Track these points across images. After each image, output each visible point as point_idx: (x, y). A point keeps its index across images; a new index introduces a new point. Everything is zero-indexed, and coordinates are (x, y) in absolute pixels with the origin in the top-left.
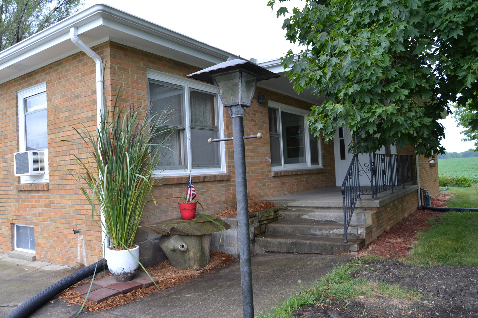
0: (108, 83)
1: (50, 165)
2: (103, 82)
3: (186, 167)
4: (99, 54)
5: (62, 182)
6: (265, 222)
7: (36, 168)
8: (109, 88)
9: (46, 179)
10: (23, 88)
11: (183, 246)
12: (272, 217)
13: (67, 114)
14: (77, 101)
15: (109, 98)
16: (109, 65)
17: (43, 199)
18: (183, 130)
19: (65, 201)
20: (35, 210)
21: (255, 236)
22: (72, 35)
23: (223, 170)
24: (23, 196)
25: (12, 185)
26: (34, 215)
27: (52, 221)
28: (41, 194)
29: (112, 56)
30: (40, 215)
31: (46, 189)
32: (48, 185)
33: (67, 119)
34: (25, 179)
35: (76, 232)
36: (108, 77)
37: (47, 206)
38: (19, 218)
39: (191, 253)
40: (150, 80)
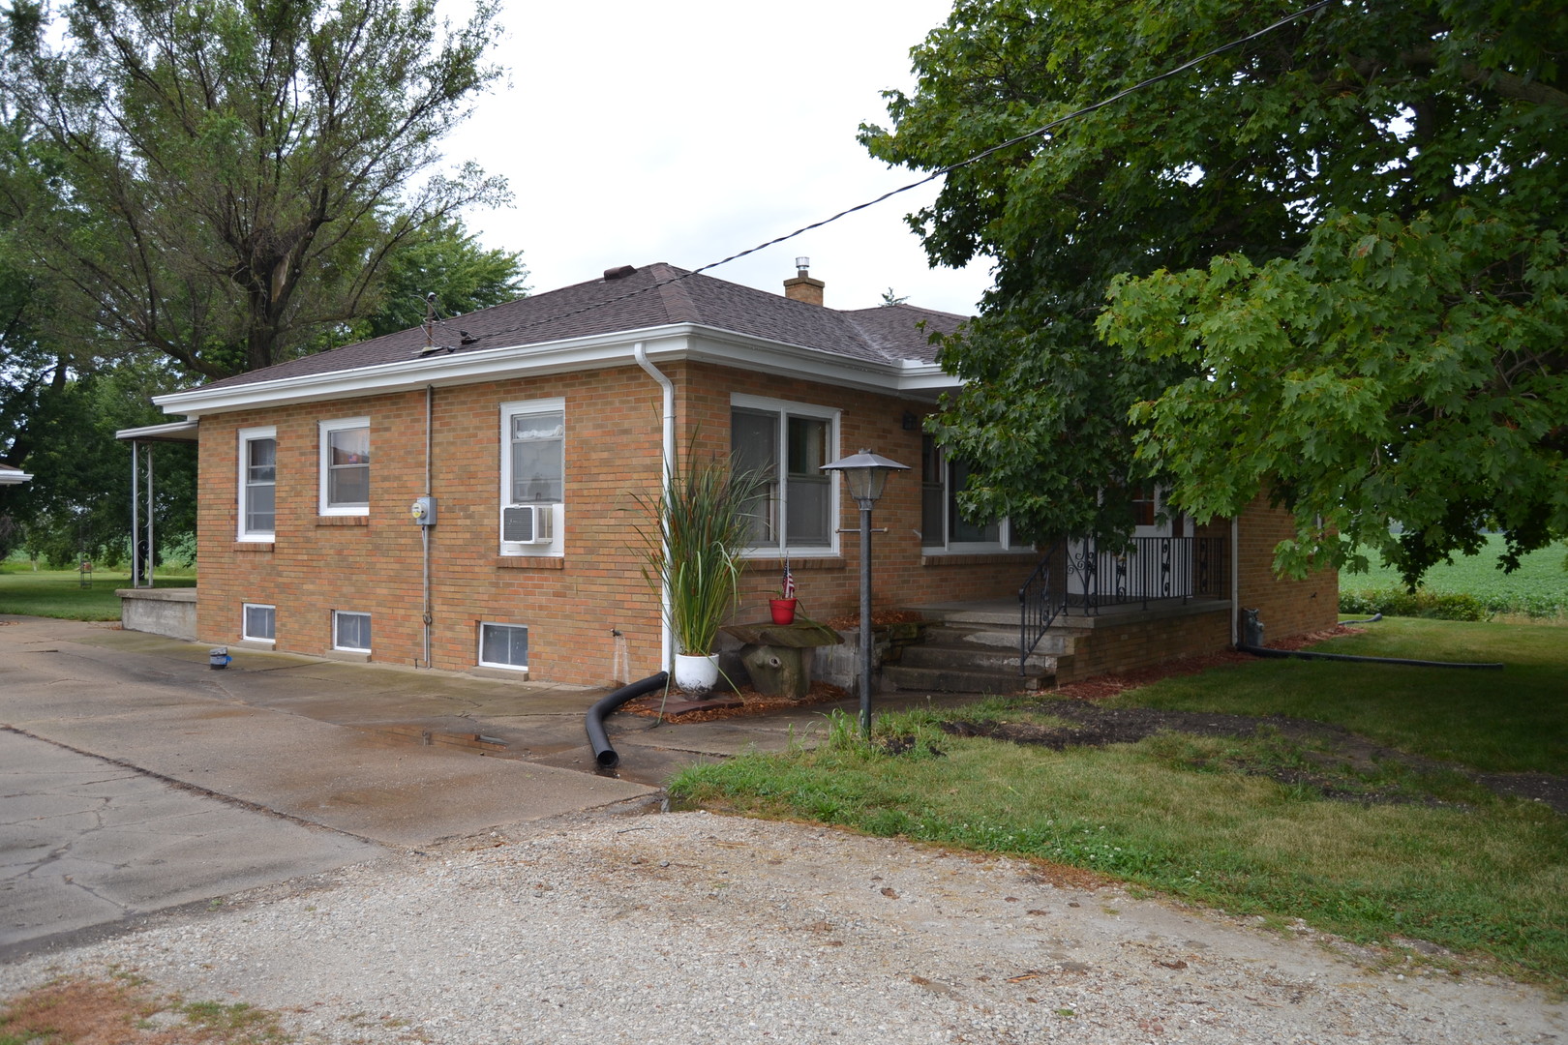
0: (682, 420)
1: (568, 530)
2: (674, 418)
3: (777, 545)
4: (667, 375)
5: (589, 558)
6: (901, 643)
7: (541, 535)
8: (683, 429)
9: (558, 550)
10: (515, 399)
11: (775, 662)
12: (914, 636)
13: (605, 455)
14: (625, 439)
15: (683, 443)
16: (684, 394)
17: (551, 583)
18: (776, 483)
19: (594, 588)
20: (531, 599)
21: (883, 662)
23: (835, 550)
24: (507, 577)
25: (482, 556)
26: (533, 607)
27: (566, 617)
28: (546, 574)
29: (689, 381)
30: (541, 608)
31: (559, 567)
32: (562, 561)
33: (605, 462)
34: (510, 549)
35: (616, 634)
36: (682, 412)
37: (557, 594)
38: (494, 612)
39: (786, 673)
40: (733, 408)
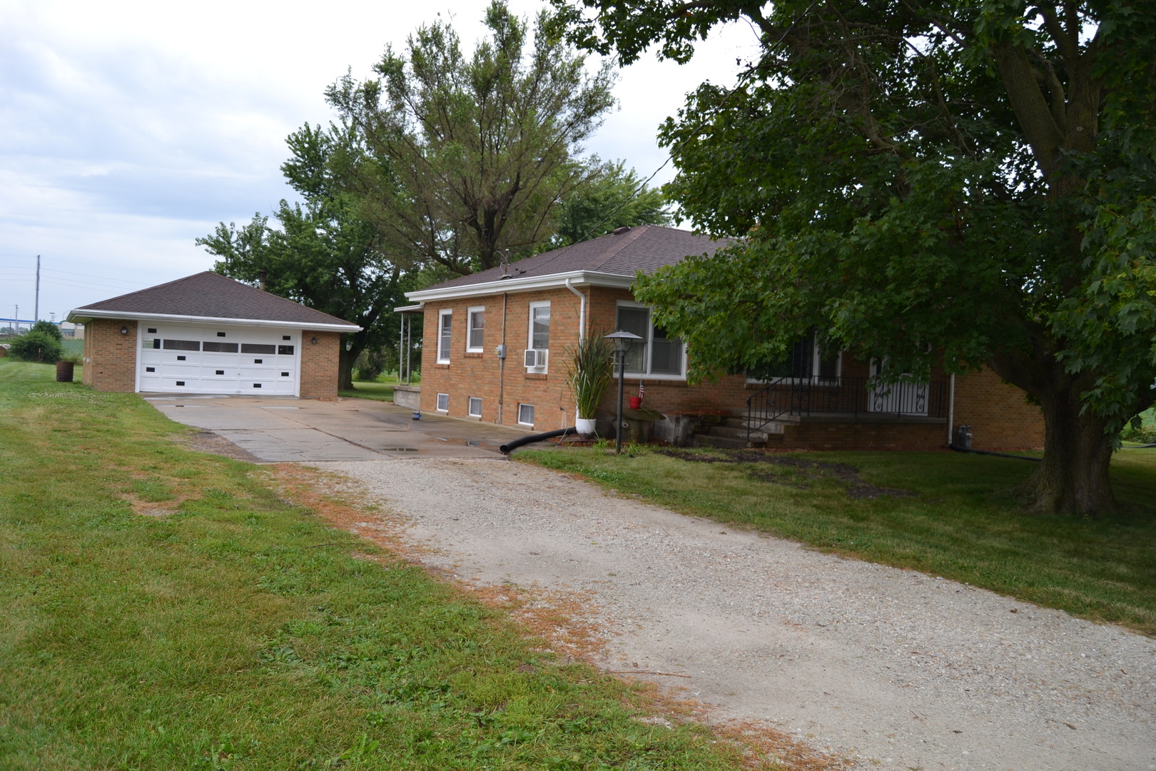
0: (588, 313)
1: (549, 361)
2: (585, 312)
3: (645, 372)
4: (583, 293)
5: (556, 375)
6: (708, 424)
7: (539, 363)
8: (588, 317)
9: (546, 372)
10: (534, 301)
11: (626, 425)
12: (719, 422)
13: (562, 328)
14: (569, 321)
15: (588, 323)
16: (589, 301)
17: (542, 386)
18: (647, 343)
19: (557, 388)
20: (536, 393)
22: (566, 282)
23: (683, 377)
24: (528, 383)
25: (520, 373)
26: (536, 397)
27: (547, 401)
28: (541, 382)
29: (591, 295)
30: (539, 397)
31: (545, 378)
32: (546, 376)
33: (563, 331)
34: (531, 370)
35: (561, 409)
36: (588, 309)
37: (545, 391)
38: (524, 398)
39: (632, 431)
40: (619, 307)
